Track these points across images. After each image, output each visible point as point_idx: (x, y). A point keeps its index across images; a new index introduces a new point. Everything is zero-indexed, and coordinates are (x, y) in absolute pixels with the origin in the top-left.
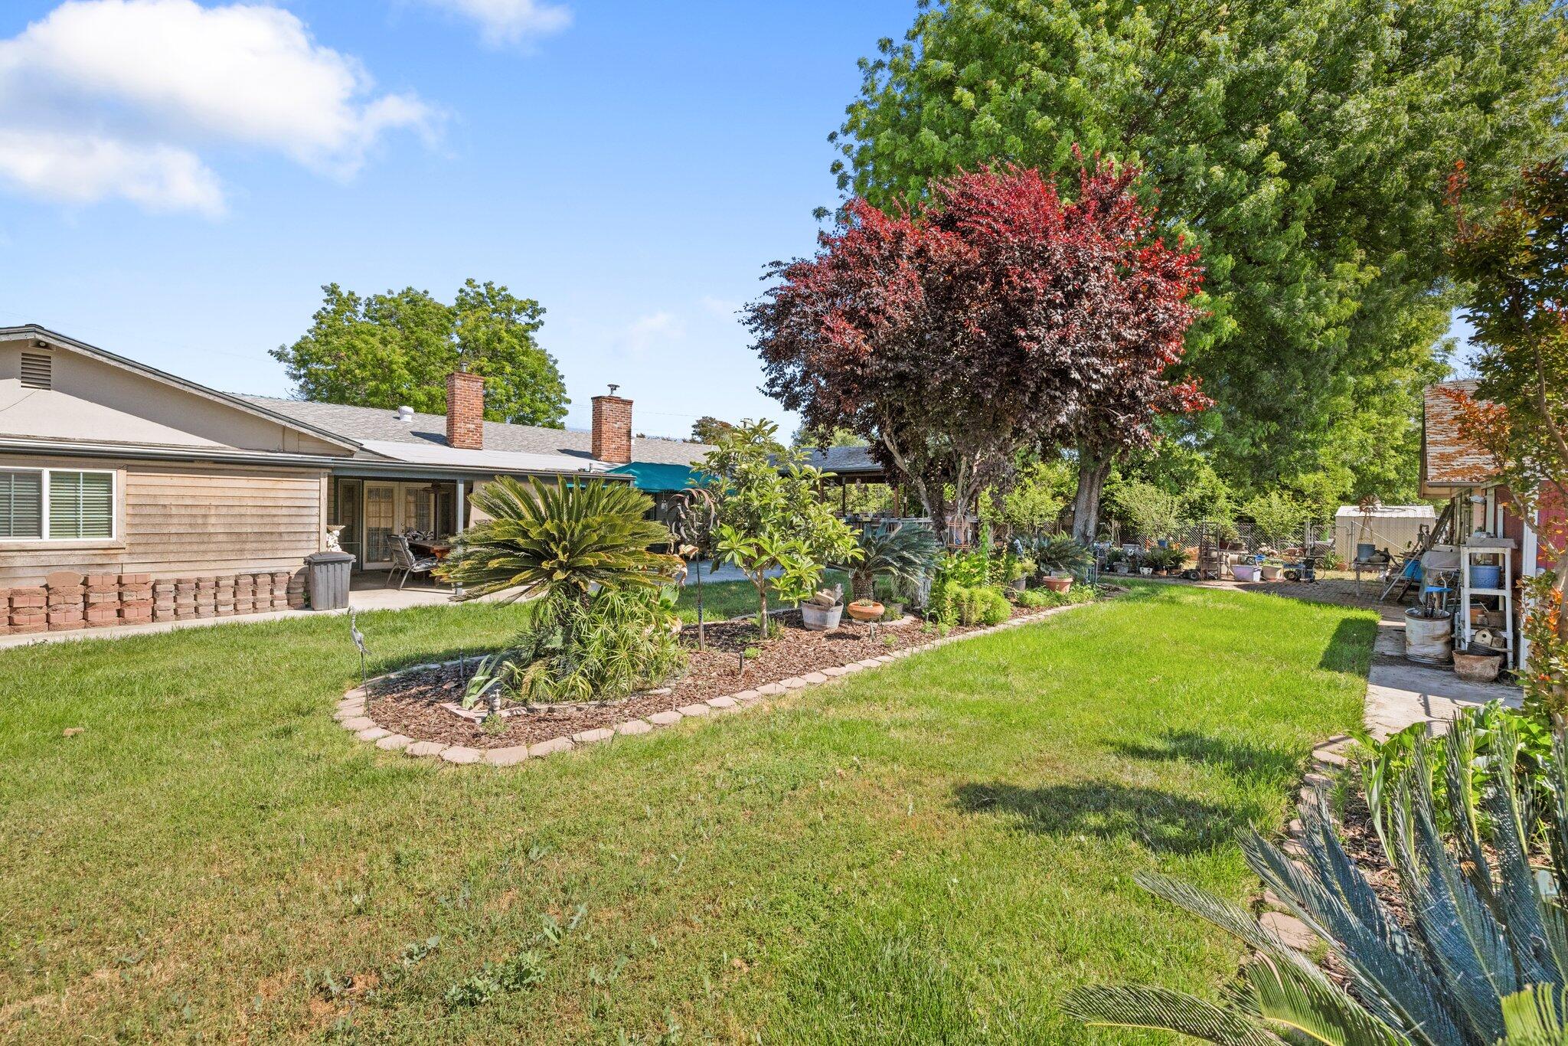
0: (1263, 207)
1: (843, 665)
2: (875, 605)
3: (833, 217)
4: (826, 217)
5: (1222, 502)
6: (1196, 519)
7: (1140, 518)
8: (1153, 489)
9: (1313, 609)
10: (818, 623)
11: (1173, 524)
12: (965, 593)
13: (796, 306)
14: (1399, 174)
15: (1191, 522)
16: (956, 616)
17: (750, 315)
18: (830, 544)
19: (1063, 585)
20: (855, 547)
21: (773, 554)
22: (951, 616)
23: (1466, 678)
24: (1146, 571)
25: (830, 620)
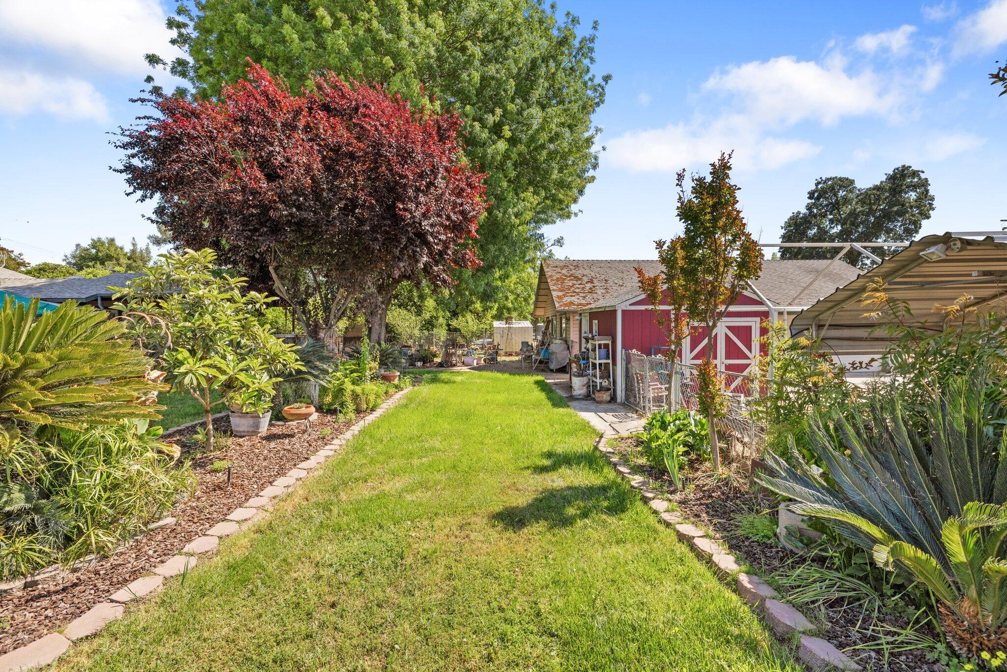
0: (498, 153)
1: (307, 459)
2: (307, 407)
3: (168, 69)
4: (161, 66)
5: (441, 320)
6: (428, 330)
7: (400, 330)
8: (405, 312)
9: (517, 377)
10: (251, 429)
11: (417, 332)
12: (358, 389)
13: (182, 143)
14: (545, 153)
15: (426, 333)
16: (354, 407)
17: (127, 140)
18: (274, 359)
19: (395, 377)
20: (297, 360)
21: (231, 373)
22: (351, 407)
23: (600, 402)
24: (419, 364)
25: (262, 425)
